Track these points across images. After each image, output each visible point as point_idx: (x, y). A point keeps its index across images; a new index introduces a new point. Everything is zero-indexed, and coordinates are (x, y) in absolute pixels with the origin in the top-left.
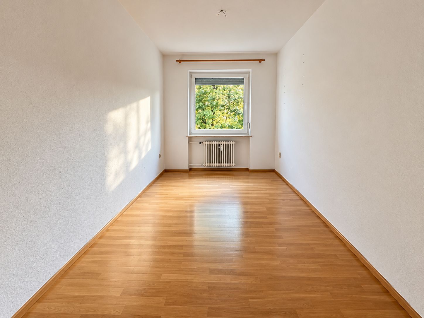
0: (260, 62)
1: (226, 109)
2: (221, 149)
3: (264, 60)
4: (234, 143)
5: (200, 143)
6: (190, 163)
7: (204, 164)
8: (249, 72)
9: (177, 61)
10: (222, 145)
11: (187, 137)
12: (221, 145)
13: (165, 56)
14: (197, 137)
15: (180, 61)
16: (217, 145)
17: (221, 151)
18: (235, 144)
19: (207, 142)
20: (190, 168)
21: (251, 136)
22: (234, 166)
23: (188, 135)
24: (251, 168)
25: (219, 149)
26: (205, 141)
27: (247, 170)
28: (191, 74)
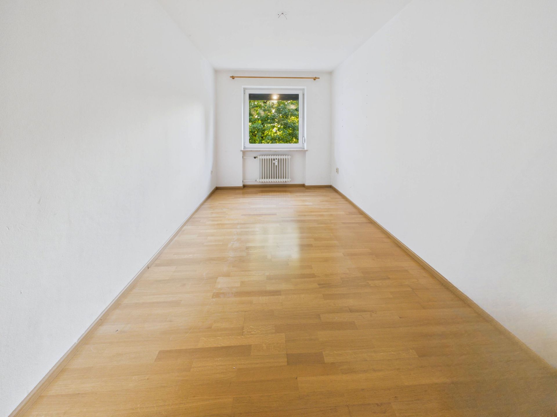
0: (315, 80)
1: (277, 122)
2: (276, 164)
3: (319, 78)
4: (289, 157)
5: (255, 158)
6: (244, 178)
7: (258, 180)
8: (304, 89)
9: (231, 77)
10: (278, 159)
11: (241, 151)
12: (276, 159)
13: (217, 72)
14: (252, 151)
15: (233, 77)
16: (272, 159)
17: (276, 166)
18: (290, 159)
19: (261, 156)
20: (243, 185)
21: (307, 151)
22: (290, 181)
23: (243, 149)
24: (307, 184)
25: (274, 163)
26: (260, 156)
27: (303, 186)
28: (245, 89)
